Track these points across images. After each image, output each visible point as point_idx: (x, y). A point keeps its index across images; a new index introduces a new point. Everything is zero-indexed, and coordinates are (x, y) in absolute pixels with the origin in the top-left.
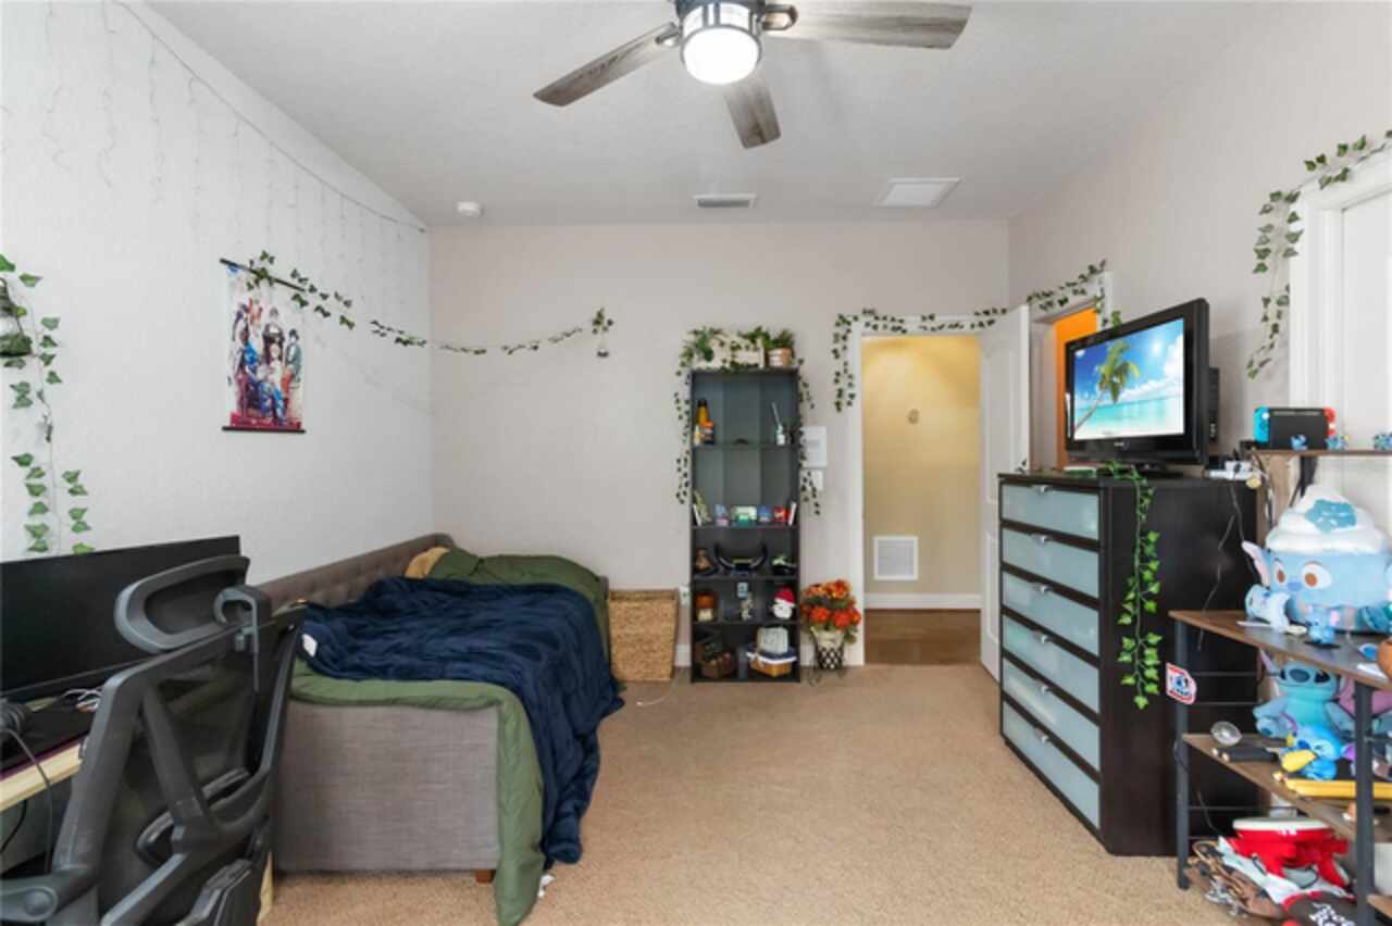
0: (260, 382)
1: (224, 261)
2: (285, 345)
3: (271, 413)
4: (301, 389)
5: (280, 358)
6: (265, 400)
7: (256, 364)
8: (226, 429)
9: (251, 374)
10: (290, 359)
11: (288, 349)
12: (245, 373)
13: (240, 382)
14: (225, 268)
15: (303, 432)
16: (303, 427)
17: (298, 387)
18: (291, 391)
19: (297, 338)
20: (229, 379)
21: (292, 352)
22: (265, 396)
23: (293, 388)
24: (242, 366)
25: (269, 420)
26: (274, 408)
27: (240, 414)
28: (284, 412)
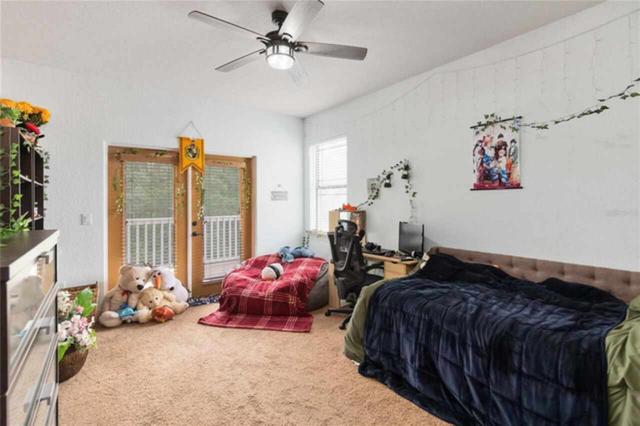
0: (491, 169)
1: (472, 128)
2: (508, 148)
3: (498, 181)
4: (519, 166)
5: (505, 155)
6: (495, 176)
7: (490, 161)
8: (472, 190)
9: (487, 167)
10: (511, 154)
11: (510, 150)
12: (483, 166)
13: (480, 171)
14: (473, 129)
15: (521, 188)
16: (521, 185)
17: (516, 166)
18: (512, 169)
19: (516, 142)
20: (474, 171)
21: (512, 150)
22: (494, 174)
23: (513, 168)
24: (482, 164)
25: (497, 184)
26: (500, 179)
27: (479, 183)
28: (507, 179)
